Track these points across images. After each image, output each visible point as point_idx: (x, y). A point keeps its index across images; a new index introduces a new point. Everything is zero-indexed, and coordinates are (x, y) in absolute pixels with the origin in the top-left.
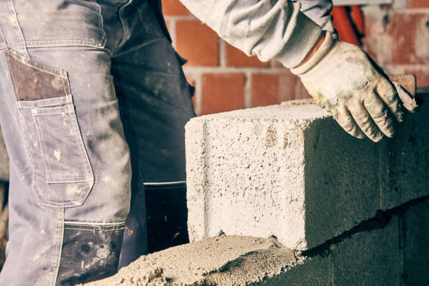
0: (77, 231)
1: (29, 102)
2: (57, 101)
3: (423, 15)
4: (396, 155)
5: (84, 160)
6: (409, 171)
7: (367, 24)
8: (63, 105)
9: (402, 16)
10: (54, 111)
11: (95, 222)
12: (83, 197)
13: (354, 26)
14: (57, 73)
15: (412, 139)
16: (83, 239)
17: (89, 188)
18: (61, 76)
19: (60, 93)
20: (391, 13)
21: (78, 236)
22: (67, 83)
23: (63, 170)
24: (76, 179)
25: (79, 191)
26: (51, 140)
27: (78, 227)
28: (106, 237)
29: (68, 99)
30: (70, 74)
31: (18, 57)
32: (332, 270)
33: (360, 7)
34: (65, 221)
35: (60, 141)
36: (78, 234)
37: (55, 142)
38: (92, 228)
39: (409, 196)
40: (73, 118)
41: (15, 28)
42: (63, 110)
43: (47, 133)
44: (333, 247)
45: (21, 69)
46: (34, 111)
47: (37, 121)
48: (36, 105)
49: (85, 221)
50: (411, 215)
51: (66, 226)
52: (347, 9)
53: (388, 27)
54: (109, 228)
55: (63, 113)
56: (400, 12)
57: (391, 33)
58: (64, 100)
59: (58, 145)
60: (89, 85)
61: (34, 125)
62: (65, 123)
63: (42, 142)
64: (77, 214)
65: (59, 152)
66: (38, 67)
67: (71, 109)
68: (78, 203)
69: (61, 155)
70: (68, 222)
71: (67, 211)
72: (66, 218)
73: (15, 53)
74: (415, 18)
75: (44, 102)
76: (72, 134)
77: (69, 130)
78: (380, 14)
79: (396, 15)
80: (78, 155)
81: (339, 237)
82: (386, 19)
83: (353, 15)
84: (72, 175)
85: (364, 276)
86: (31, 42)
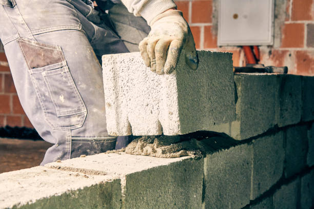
0: (80, 143)
1: (39, 68)
2: (57, 65)
3: (288, 51)
4: (283, 100)
5: (79, 100)
6: (289, 110)
7: (261, 55)
8: (61, 67)
9: (277, 51)
10: (56, 71)
11: (90, 137)
12: (82, 122)
13: (255, 56)
14: (55, 48)
15: (290, 94)
16: (84, 148)
17: (84, 116)
18: (58, 50)
19: (59, 60)
20: (273, 50)
21: (80, 147)
22: (62, 53)
23: (67, 107)
24: (76, 112)
25: (79, 119)
26: (56, 90)
27: (80, 140)
28: (98, 146)
29: (64, 63)
30: (62, 48)
31: (29, 41)
32: (252, 152)
33: (258, 46)
34: (72, 137)
35: (62, 90)
36: (80, 145)
37: (60, 91)
38: (89, 141)
39: (289, 123)
40: (68, 75)
41: (23, 24)
42: (62, 71)
43: (53, 86)
44: (253, 141)
45: (32, 49)
46: (44, 73)
47: (46, 79)
48: (44, 70)
49: (84, 137)
50: (289, 133)
51: (72, 140)
52: (252, 47)
53: (271, 56)
54: (100, 141)
55: (62, 73)
56: (277, 49)
57: (272, 59)
58: (62, 64)
59: (61, 92)
60: (76, 53)
61: (44, 82)
62: (64, 78)
63: (51, 92)
64: (79, 133)
65: (63, 97)
66: (43, 45)
67: (66, 70)
68: (79, 126)
69: (64, 98)
70: (74, 138)
71: (73, 131)
72: (73, 135)
73: (26, 39)
74: (284, 52)
75: (49, 67)
76: (69, 84)
77: (67, 83)
78: (267, 50)
79: (275, 51)
80: (74, 97)
81: (256, 136)
82: (270, 53)
83: (254, 51)
84: (73, 110)
85: (267, 158)
86: (35, 31)
